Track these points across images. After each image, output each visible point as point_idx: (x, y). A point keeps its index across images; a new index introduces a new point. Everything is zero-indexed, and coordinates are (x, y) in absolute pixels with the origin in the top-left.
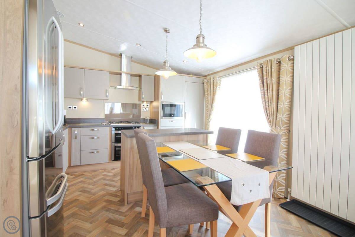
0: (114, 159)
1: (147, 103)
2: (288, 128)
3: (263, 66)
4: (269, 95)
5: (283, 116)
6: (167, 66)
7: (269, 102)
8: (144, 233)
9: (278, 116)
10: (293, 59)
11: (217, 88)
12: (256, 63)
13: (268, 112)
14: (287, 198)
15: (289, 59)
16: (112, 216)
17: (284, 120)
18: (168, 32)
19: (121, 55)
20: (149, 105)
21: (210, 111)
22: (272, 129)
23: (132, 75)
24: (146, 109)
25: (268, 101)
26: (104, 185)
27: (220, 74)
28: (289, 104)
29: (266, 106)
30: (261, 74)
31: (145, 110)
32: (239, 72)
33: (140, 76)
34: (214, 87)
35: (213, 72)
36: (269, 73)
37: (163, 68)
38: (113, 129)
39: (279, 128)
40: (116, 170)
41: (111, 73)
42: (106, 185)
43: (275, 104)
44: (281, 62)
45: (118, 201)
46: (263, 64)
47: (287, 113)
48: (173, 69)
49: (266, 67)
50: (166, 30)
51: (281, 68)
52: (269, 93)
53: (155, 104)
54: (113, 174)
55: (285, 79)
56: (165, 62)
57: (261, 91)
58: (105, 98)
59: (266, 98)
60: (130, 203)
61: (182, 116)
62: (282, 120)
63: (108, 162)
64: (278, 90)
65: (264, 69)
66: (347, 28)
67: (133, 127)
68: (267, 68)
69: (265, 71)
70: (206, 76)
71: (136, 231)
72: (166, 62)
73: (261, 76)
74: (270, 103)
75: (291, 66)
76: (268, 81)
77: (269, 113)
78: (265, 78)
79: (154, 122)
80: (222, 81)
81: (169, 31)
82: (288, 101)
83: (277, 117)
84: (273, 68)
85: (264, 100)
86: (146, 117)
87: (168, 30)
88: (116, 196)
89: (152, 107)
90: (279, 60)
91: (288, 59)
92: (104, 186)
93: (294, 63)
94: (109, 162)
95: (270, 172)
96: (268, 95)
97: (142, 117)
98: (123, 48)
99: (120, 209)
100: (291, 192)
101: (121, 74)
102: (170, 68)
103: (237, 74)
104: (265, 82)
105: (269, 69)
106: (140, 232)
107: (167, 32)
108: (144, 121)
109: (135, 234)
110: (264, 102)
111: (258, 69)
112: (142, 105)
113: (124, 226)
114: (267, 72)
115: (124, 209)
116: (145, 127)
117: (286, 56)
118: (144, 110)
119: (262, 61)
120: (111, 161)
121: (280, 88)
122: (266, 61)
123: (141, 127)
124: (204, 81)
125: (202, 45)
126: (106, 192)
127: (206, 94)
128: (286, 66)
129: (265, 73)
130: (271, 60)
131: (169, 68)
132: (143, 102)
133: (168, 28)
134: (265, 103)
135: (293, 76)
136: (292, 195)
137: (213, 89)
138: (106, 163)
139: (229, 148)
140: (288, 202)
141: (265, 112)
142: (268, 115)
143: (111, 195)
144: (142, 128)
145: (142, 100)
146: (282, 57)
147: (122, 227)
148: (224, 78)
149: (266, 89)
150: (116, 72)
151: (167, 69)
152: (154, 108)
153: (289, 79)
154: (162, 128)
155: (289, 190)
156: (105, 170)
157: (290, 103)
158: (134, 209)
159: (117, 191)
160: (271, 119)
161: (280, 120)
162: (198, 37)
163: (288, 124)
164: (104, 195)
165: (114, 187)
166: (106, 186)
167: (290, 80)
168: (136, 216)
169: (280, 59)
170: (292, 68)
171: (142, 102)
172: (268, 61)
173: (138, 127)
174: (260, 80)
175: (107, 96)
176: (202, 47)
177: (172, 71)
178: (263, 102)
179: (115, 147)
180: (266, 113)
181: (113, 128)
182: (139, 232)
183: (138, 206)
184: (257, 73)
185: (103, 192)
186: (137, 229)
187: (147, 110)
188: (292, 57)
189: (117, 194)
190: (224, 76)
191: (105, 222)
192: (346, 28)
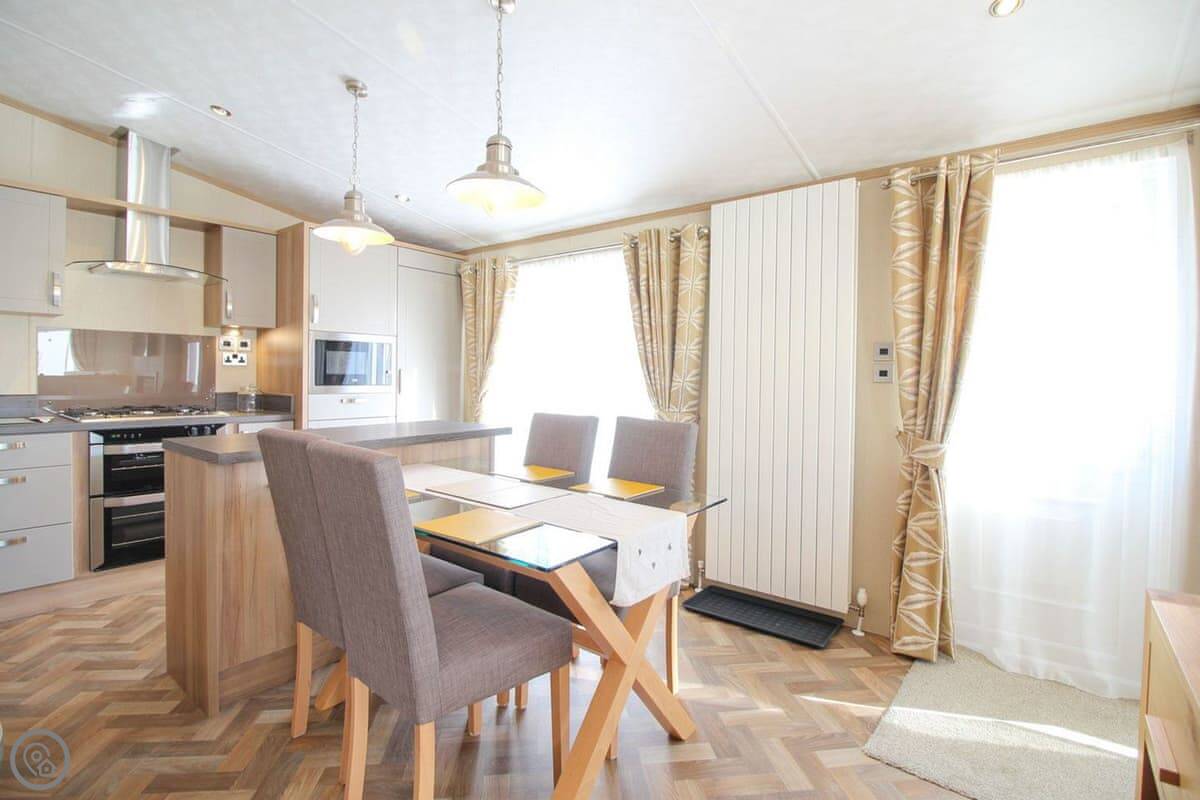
0: (101, 561)
1: (241, 334)
2: (695, 409)
3: (639, 246)
4: (653, 323)
5: (685, 380)
6: (360, 212)
7: (655, 341)
8: (320, 780)
9: (674, 379)
10: (708, 237)
11: (506, 295)
12: (620, 233)
13: (651, 368)
14: (697, 587)
15: (698, 234)
16: (164, 765)
17: (689, 389)
18: (361, 95)
19: (122, 136)
20: (249, 342)
21: (484, 364)
22: (662, 414)
23: (176, 222)
24: (240, 356)
25: (652, 340)
26: (77, 669)
27: (515, 252)
28: (699, 350)
29: (646, 351)
30: (633, 265)
31: (235, 362)
32: (570, 253)
33: (212, 230)
34: (497, 290)
35: (491, 243)
36: (654, 265)
37: (342, 217)
38: (96, 438)
39: (676, 410)
40: (115, 605)
41: (75, 205)
42: (88, 666)
43: (667, 347)
44: (682, 239)
45: (172, 712)
46: (636, 238)
47: (694, 372)
48: (381, 223)
49: (647, 249)
50: (352, 85)
51: (682, 255)
52: (653, 319)
53: (280, 338)
54: (108, 622)
55: (691, 284)
56: (349, 197)
57: (633, 312)
58: (46, 308)
59: (645, 331)
60: (230, 705)
61: (390, 384)
62: (684, 389)
63: (73, 577)
64: (675, 312)
65: (642, 253)
66: (816, 182)
67: (190, 427)
68: (649, 252)
69: (644, 258)
70: (464, 253)
71: (286, 784)
72: (357, 197)
73: (633, 270)
74: (655, 346)
75: (702, 253)
76: (651, 288)
77: (654, 371)
78: (643, 276)
79: (278, 403)
80: (519, 273)
81: (364, 92)
82: (697, 340)
83: (671, 381)
84: (663, 252)
85: (640, 336)
86: (242, 389)
87: (360, 85)
88: (158, 696)
89: (263, 349)
90: (676, 234)
91: (696, 235)
92: (80, 672)
93: (709, 246)
94: (75, 579)
95: (688, 515)
96: (650, 324)
97: (222, 386)
98: (138, 109)
99: (193, 734)
100: (704, 568)
101: (121, 214)
102: (370, 220)
103: (567, 259)
104: (643, 289)
105: (654, 254)
106: (303, 781)
107: (358, 93)
108: (233, 402)
109: (285, 793)
110: (641, 343)
111: (625, 251)
112: (220, 341)
113: (233, 783)
114: (647, 263)
115: (212, 729)
116: (242, 427)
117: (691, 224)
118: (228, 361)
119: (635, 229)
120: (88, 574)
121: (679, 307)
122: (645, 231)
123: (226, 426)
124: (462, 270)
125: (506, 169)
126: (100, 693)
127: (470, 310)
128: (692, 251)
129: (642, 265)
130: (658, 232)
131: (366, 220)
132: (225, 329)
133: (361, 79)
134: (645, 345)
135: (707, 278)
136: (707, 576)
137: (491, 298)
138: (63, 582)
139: (568, 469)
140: (699, 594)
141: (645, 368)
142: (652, 375)
143: (133, 695)
144: (228, 429)
145: (225, 322)
146: (684, 227)
147: (227, 788)
148: (526, 266)
149: (645, 307)
150: (97, 203)
151: (357, 221)
152: (278, 353)
153: (699, 285)
154: (313, 426)
155: (700, 563)
156: (59, 613)
157: (700, 346)
158: (253, 719)
159: (152, 679)
160: (659, 387)
161: (678, 390)
162: (492, 144)
163: (695, 398)
164: (100, 705)
165: (133, 665)
166: (90, 673)
167: (700, 287)
168: (268, 739)
169: (678, 231)
170: (705, 257)
171: (219, 329)
172: (650, 232)
173: (215, 429)
174: (632, 283)
175: (52, 300)
176: (504, 176)
177: (375, 229)
178: (638, 341)
179: (108, 512)
180: (646, 373)
181: (91, 434)
182: (300, 783)
183: (264, 709)
184: (623, 261)
185: (82, 694)
186: (288, 777)
187: (242, 361)
188: (706, 231)
189: (158, 688)
190: (526, 260)
191: (143, 792)
192: (811, 179)
